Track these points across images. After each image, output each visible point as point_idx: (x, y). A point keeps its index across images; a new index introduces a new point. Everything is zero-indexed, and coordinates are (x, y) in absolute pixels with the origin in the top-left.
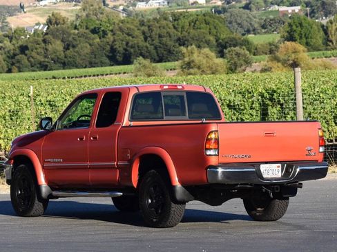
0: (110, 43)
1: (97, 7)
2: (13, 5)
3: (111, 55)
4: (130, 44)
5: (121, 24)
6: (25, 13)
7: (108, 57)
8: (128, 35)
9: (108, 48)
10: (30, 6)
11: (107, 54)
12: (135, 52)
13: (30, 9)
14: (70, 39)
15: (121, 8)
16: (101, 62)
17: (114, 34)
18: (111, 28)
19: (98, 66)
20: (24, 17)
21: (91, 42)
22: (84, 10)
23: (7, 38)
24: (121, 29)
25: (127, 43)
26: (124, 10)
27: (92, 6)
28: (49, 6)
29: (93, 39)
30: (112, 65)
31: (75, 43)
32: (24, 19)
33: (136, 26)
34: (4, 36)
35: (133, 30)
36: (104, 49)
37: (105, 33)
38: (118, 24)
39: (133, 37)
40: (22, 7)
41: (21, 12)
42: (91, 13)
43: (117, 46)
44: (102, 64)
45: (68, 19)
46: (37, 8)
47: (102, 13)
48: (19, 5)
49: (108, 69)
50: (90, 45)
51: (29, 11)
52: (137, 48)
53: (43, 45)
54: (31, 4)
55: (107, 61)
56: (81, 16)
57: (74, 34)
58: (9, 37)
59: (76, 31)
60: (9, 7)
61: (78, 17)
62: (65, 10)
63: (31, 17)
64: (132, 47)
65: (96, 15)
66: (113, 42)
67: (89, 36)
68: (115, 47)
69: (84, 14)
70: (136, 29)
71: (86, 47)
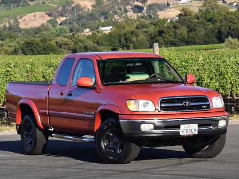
0: (218, 28)
1: (214, 4)
2: (163, 3)
3: (219, 36)
4: (232, 28)
5: (227, 15)
6: (170, 8)
7: (217, 37)
8: (231, 22)
9: (217, 31)
10: (174, 4)
11: (216, 35)
12: (235, 34)
13: (174, 6)
14: (193, 25)
15: (235, 4)
16: (212, 41)
17: (221, 22)
18: (220, 18)
19: (210, 44)
20: (170, 11)
21: (206, 27)
22: (204, 6)
23: (153, 26)
24: (226, 19)
25: (230, 28)
26: (236, 5)
27: (210, 3)
28: (187, 4)
29: (208, 25)
30: (220, 43)
31: (195, 28)
32: (169, 13)
33: (236, 16)
34: (151, 24)
35: (234, 19)
36: (214, 32)
37: (216, 21)
38: (225, 15)
39: (234, 24)
40: (168, 5)
41: (167, 8)
42: (209, 8)
43: (223, 30)
44: (213, 42)
45: (193, 12)
46: (178, 5)
47: (216, 8)
48: (166, 3)
49: (215, 45)
50: (205, 29)
51: (173, 7)
52: (236, 31)
53: (173, 29)
54: (175, 2)
55: (216, 40)
56: (202, 10)
57: (195, 22)
58: (154, 25)
59: (197, 20)
60: (159, 5)
61: (200, 11)
62: (197, 6)
63: (174, 11)
64: (233, 30)
65: (213, 9)
66: (220, 27)
67: (205, 23)
68: (221, 30)
69: (205, 9)
70: (236, 18)
71: (202, 31)
